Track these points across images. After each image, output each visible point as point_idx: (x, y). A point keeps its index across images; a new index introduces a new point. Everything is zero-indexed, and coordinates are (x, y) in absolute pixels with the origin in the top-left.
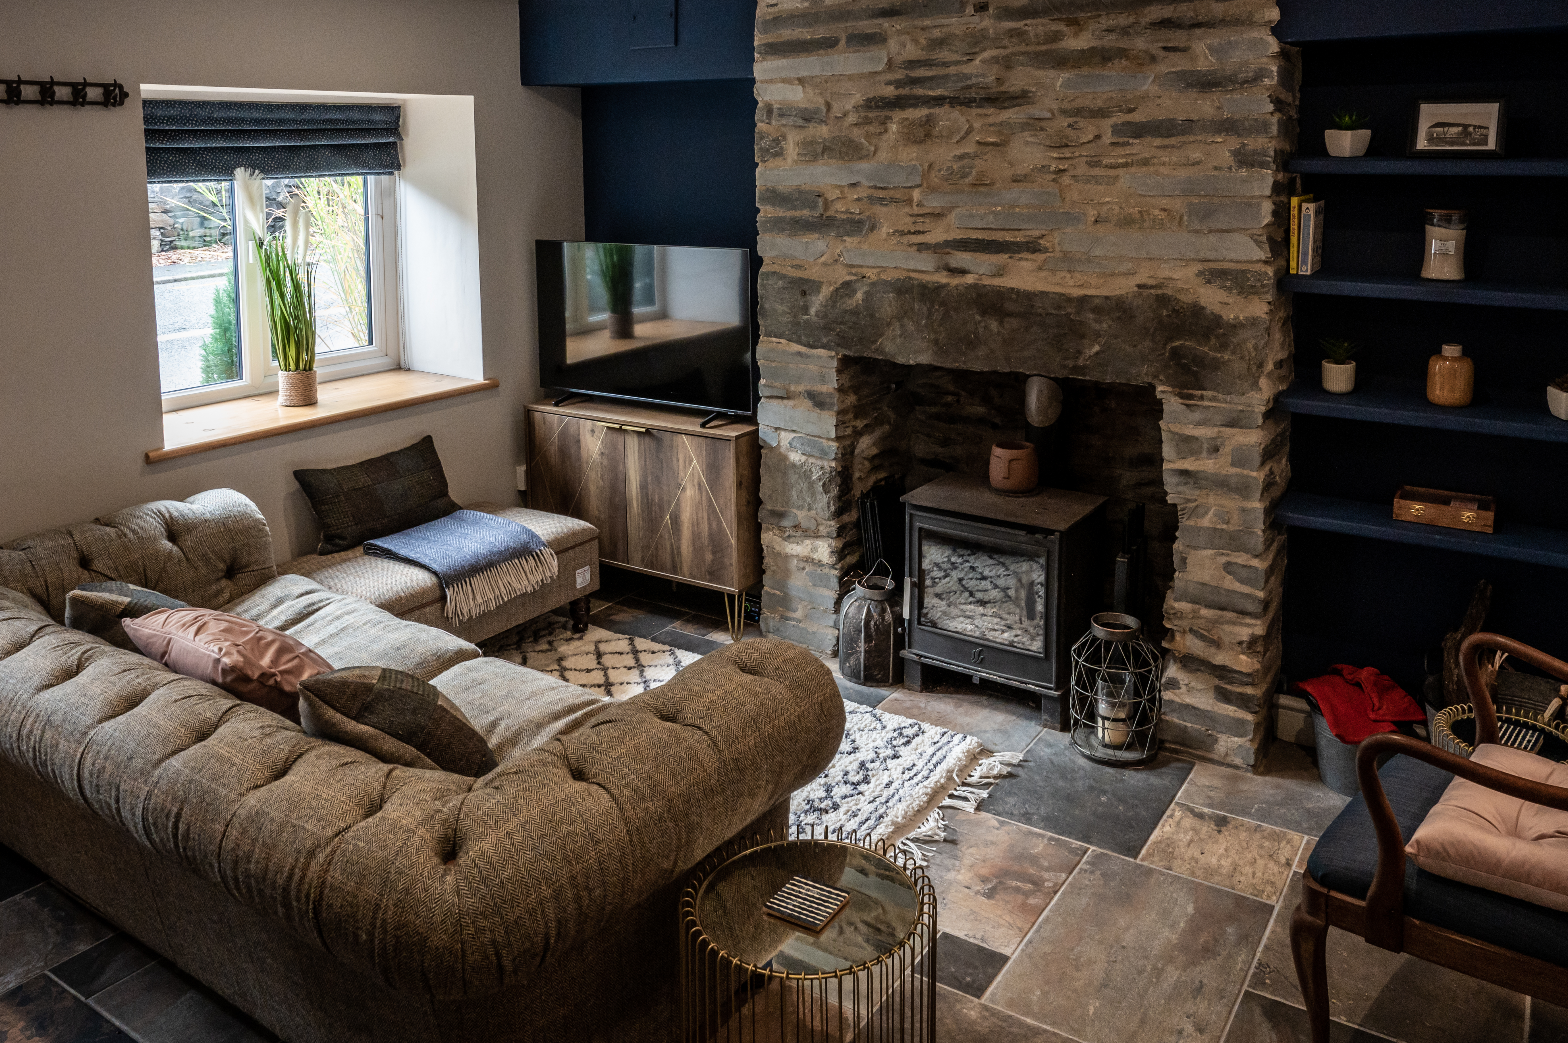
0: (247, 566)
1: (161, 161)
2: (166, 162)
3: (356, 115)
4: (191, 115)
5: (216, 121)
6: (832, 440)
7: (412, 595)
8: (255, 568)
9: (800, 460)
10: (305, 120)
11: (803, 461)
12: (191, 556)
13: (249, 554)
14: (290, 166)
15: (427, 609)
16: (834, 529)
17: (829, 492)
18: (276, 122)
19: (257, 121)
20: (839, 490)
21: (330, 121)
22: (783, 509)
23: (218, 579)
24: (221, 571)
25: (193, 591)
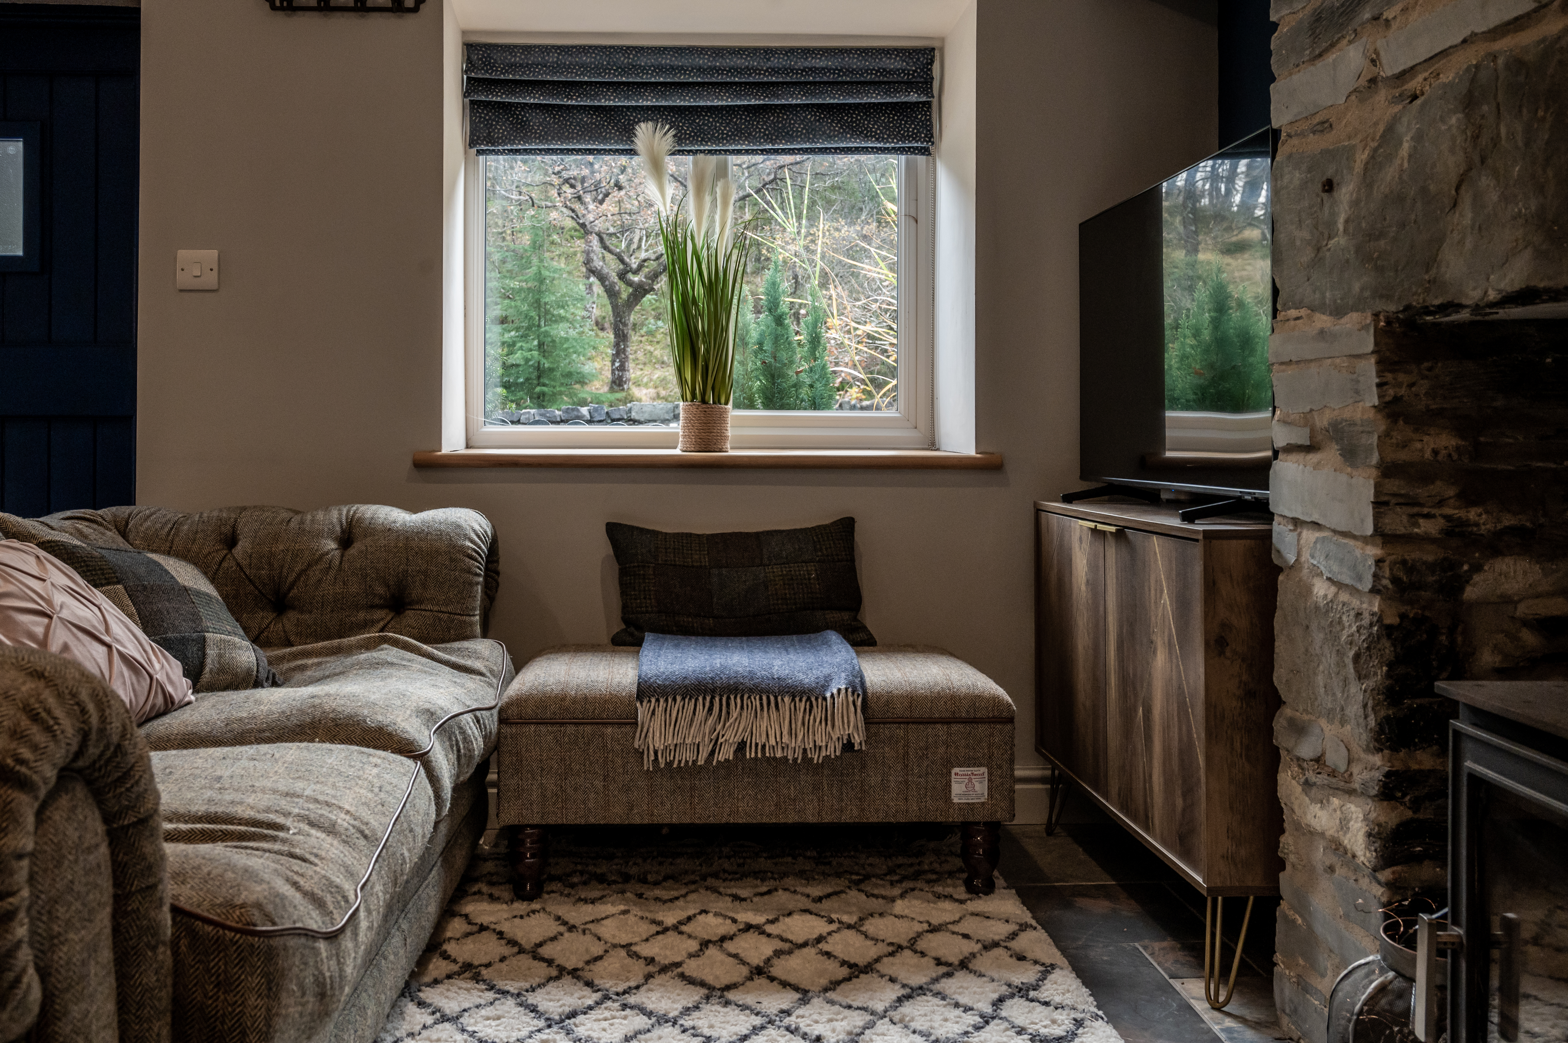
0: (420, 602)
1: (571, 123)
2: (578, 124)
3: (855, 63)
4: (608, 64)
5: (644, 69)
6: (1365, 540)
7: (586, 698)
8: (429, 607)
9: (1326, 596)
10: (773, 69)
11: (1330, 597)
12: (346, 566)
13: (424, 586)
14: (750, 134)
15: (609, 730)
16: (1378, 775)
17: (1367, 677)
18: (729, 71)
19: (701, 70)
20: (1388, 675)
21: (813, 70)
22: (1306, 717)
23: (373, 607)
24: (381, 597)
25: (332, 611)
